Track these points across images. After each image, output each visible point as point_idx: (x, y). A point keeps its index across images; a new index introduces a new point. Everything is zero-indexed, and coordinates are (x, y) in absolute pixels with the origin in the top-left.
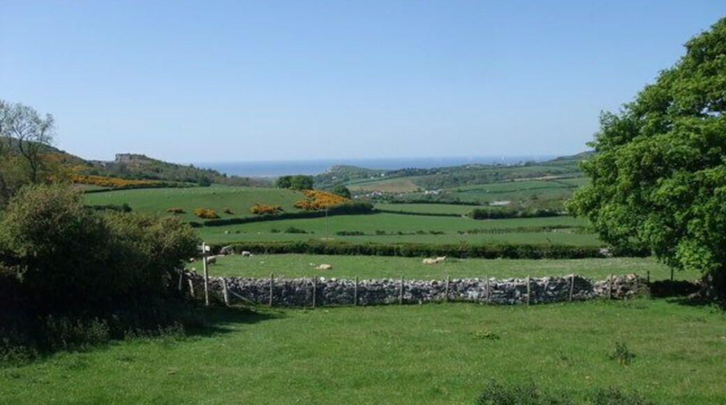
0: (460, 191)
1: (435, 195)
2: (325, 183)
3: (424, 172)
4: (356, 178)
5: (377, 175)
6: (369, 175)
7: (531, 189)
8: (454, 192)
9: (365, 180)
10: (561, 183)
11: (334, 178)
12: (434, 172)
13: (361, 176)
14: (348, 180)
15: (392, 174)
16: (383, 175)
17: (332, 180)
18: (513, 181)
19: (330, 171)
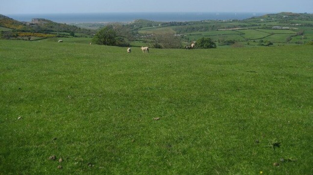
0: (190, 35)
1: (178, 36)
2: (130, 29)
3: (180, 24)
4: (146, 27)
5: (157, 25)
6: (153, 25)
7: (223, 35)
8: (188, 35)
9: (150, 27)
10: (238, 32)
11: (135, 26)
12: (185, 24)
13: (149, 26)
14: (142, 27)
15: (164, 25)
16: (159, 25)
17: (134, 27)
18: (217, 30)
19: (134, 22)
